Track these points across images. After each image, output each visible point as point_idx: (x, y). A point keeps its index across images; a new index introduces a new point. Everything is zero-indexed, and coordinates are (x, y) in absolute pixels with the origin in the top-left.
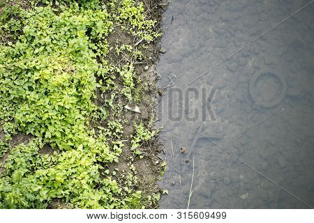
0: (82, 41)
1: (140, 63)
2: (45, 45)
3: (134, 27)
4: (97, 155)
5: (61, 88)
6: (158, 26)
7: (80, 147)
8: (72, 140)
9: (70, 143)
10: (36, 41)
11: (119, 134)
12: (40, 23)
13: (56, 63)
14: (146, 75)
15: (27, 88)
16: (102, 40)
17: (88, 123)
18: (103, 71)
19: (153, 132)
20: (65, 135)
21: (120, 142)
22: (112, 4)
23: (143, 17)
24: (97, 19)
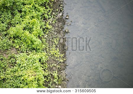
0: (38, 64)
1: (59, 70)
2: (25, 67)
3: (56, 57)
5: (31, 82)
6: (65, 56)
10: (21, 66)
12: (22, 59)
13: (29, 73)
14: (62, 74)
15: (19, 83)
16: (45, 63)
18: (46, 74)
22: (48, 50)
23: (59, 53)
24: (43, 56)
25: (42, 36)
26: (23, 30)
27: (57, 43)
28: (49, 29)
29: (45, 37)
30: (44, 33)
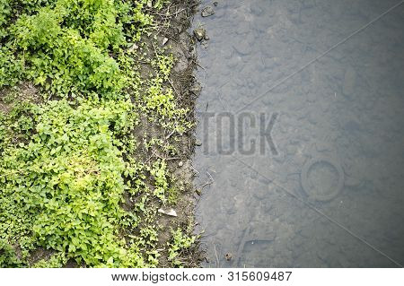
0: (105, 137)
1: (173, 159)
2: (62, 144)
3: (163, 117)
5: (83, 193)
6: (191, 114)
8: (100, 253)
9: (98, 257)
10: (52, 140)
11: (154, 242)
12: (55, 120)
13: (77, 164)
14: (180, 171)
15: (44, 195)
16: (127, 134)
17: (117, 231)
18: (131, 171)
19: (194, 238)
20: (92, 247)
21: (155, 252)
22: (137, 93)
23: (173, 106)
24: (121, 110)
25: (120, 46)
26: (59, 27)
27: (168, 71)
28: (145, 27)
29: (129, 51)
30: (127, 38)
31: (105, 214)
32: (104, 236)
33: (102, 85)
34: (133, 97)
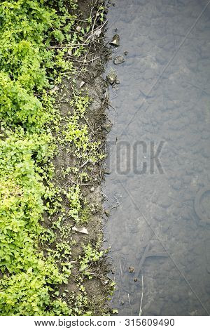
0: (29, 165)
1: (86, 185)
3: (79, 149)
4: (47, 277)
5: (9, 212)
6: (103, 147)
7: (29, 270)
8: (21, 263)
9: (19, 267)
11: (68, 255)
13: (3, 187)
14: (92, 196)
16: (48, 163)
17: (36, 245)
18: (50, 194)
19: (102, 252)
20: (14, 259)
21: (68, 264)
22: (57, 128)
23: (87, 139)
24: (43, 142)
25: (44, 88)
27: (84, 109)
28: (65, 71)
29: (51, 92)
30: (50, 81)
31: (26, 230)
32: (25, 249)
33: (27, 121)
34: (54, 131)
